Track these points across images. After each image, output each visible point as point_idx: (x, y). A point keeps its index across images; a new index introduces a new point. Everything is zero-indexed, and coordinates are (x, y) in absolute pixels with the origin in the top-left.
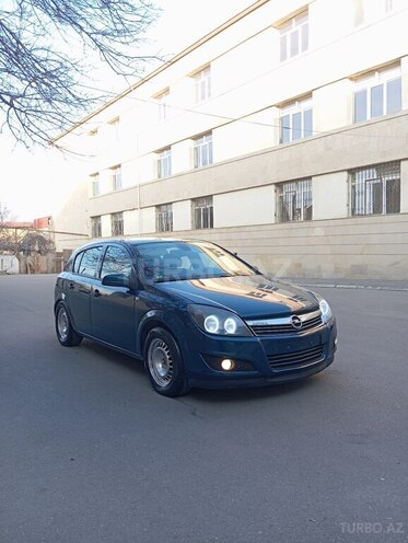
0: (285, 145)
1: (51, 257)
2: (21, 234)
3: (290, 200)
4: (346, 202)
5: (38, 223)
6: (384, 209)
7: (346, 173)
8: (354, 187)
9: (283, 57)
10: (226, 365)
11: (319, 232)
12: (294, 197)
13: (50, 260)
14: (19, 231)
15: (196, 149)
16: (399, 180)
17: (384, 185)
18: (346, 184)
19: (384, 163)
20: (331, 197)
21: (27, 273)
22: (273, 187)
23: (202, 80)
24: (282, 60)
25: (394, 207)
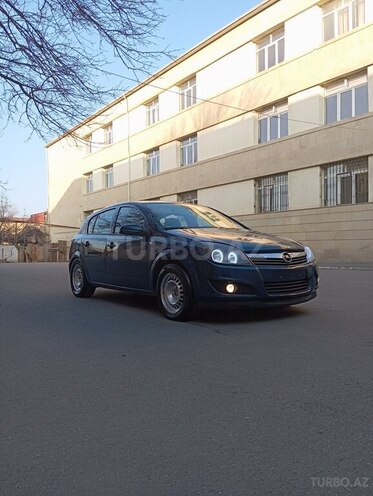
0: (263, 144)
1: (47, 247)
2: (21, 226)
3: (268, 192)
4: (319, 194)
5: (35, 219)
6: (354, 199)
7: (318, 169)
8: (326, 181)
9: (261, 68)
10: (230, 288)
11: (295, 220)
12: (272, 190)
13: (47, 250)
14: (19, 224)
15: (182, 149)
16: (367, 173)
17: (354, 178)
18: (319, 178)
19: (353, 159)
20: (305, 189)
21: (25, 261)
22: (253, 181)
23: (189, 88)
24: (260, 71)
25: (362, 198)
